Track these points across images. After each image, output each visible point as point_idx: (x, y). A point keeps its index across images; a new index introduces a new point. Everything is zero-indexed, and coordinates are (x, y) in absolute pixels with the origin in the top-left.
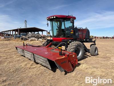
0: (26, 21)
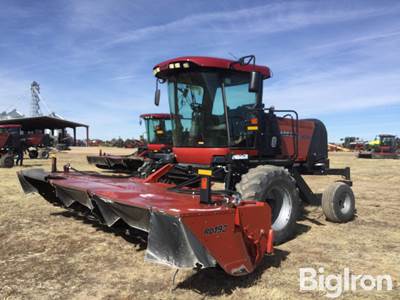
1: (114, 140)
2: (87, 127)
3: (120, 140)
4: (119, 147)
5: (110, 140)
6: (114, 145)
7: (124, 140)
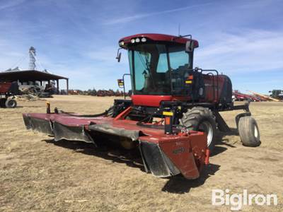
0: (32, 49)
1: (90, 90)
2: (67, 79)
3: (94, 90)
4: (92, 95)
5: (87, 90)
6: (89, 94)
7: (97, 90)
